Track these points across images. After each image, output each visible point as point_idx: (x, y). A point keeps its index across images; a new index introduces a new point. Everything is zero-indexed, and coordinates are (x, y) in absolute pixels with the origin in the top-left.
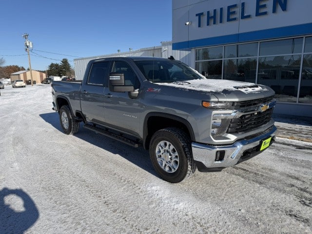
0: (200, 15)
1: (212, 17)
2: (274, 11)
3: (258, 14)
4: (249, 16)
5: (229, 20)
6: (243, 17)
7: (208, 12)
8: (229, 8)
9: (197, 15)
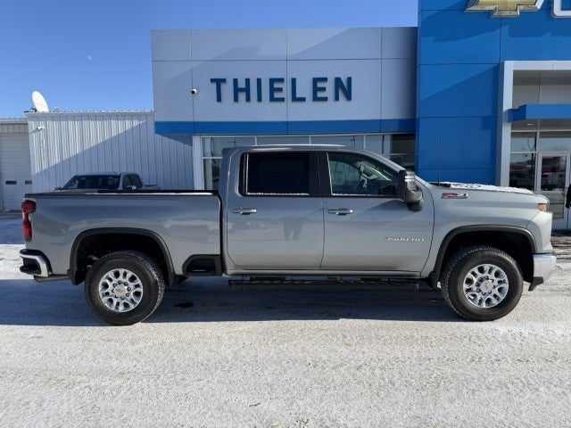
0: (219, 82)
1: (242, 90)
2: (337, 98)
3: (316, 99)
4: (303, 99)
5: (272, 99)
6: (295, 99)
7: (235, 81)
8: (272, 81)
9: (212, 80)
